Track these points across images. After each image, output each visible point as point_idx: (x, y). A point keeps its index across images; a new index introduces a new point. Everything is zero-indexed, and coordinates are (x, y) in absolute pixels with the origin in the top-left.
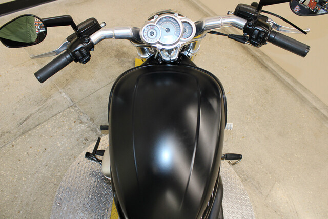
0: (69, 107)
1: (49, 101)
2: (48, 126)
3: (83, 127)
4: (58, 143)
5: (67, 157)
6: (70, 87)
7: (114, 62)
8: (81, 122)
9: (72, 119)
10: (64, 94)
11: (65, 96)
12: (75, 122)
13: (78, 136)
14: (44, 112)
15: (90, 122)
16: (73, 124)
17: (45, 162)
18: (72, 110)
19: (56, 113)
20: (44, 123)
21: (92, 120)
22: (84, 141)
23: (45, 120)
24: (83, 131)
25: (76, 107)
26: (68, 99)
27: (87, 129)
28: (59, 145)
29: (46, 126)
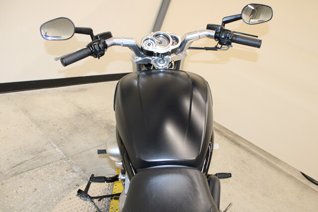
0: (62, 159)
1: (44, 153)
2: (41, 171)
3: (75, 175)
4: (49, 185)
5: (57, 198)
6: (64, 144)
7: (104, 131)
8: (73, 172)
9: (64, 168)
10: (58, 149)
11: (59, 151)
12: (67, 170)
13: (69, 182)
14: (37, 160)
15: (82, 172)
16: (65, 172)
17: (34, 200)
18: (65, 162)
19: (49, 162)
20: (37, 169)
21: (84, 171)
22: (75, 186)
23: (38, 167)
24: (75, 178)
25: (68, 159)
26: (62, 153)
27: (79, 177)
28: (50, 187)
29: (39, 171)
